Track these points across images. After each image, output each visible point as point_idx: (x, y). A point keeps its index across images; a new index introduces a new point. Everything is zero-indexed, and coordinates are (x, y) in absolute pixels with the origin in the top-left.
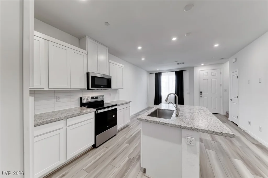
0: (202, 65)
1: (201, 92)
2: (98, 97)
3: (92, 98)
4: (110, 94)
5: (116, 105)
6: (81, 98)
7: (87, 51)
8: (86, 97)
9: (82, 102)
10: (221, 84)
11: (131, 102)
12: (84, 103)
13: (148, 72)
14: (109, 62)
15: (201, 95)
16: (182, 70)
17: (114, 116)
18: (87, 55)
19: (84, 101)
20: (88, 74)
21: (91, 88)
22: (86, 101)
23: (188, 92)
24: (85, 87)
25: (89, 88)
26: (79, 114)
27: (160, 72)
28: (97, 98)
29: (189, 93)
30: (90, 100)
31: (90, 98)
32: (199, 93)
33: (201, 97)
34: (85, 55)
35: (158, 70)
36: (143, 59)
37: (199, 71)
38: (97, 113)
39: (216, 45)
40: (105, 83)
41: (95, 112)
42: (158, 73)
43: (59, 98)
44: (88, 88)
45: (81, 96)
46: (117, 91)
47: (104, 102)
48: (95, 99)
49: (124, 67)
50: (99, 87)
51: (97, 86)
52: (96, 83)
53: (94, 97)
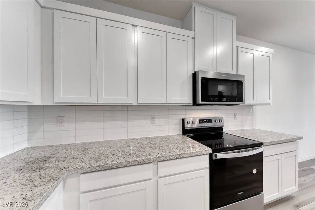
2: (211, 120)
3: (201, 121)
4: (235, 115)
5: (260, 145)
6: (183, 120)
7: (195, 31)
8: (191, 119)
9: (185, 127)
11: (302, 138)
12: (187, 130)
14: (238, 47)
17: (255, 171)
18: (193, 39)
19: (188, 126)
20: (195, 75)
21: (201, 102)
22: (192, 125)
24: (190, 101)
25: (197, 103)
26: (179, 156)
28: (209, 121)
30: (197, 125)
31: (198, 120)
34: (190, 40)
38: (214, 158)
41: (211, 155)
43: (153, 118)
44: (195, 103)
45: (184, 117)
46: (252, 109)
47: (223, 131)
48: (207, 123)
49: (273, 53)
50: (217, 99)
51: (212, 98)
52: (212, 92)
53: (204, 120)
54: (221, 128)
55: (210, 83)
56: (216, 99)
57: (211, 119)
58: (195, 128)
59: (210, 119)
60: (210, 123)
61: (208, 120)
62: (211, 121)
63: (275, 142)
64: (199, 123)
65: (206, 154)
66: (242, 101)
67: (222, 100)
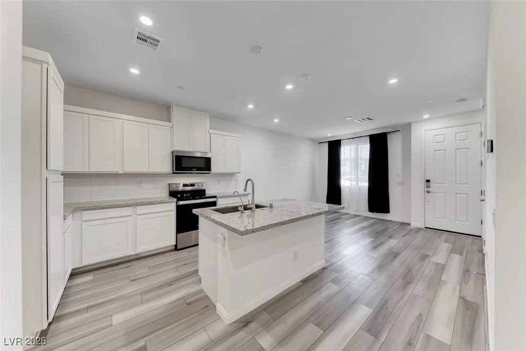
0: (426, 116)
1: (428, 181)
3: (185, 185)
7: (173, 123)
10: (482, 162)
14: (210, 134)
15: (428, 187)
16: (385, 132)
18: (172, 128)
19: (173, 189)
22: (176, 188)
23: (400, 180)
27: (337, 139)
28: (192, 185)
29: (402, 183)
30: (181, 188)
32: (423, 183)
33: (428, 192)
34: (169, 129)
35: (330, 135)
36: (276, 120)
37: (423, 131)
39: (393, 81)
40: (203, 165)
42: (334, 141)
43: (141, 183)
45: (171, 182)
46: (234, 177)
48: (191, 187)
49: (242, 137)
52: (184, 165)
53: (188, 184)
54: (204, 191)
55: (183, 159)
56: (188, 169)
58: (180, 190)
62: (195, 185)
64: (183, 186)
65: (173, 202)
66: (210, 171)
67: (193, 169)
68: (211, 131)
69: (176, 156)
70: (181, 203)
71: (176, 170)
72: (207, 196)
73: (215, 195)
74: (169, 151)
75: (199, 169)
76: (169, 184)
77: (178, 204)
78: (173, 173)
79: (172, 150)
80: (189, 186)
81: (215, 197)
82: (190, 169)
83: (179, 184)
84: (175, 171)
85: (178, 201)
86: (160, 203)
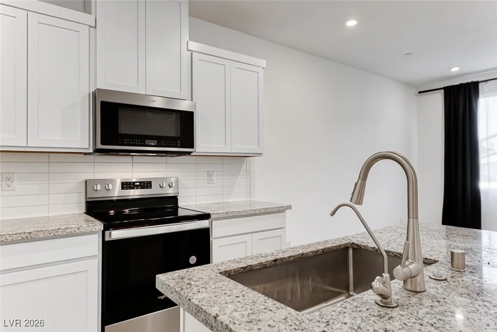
3: (126, 185)
4: (210, 175)
6: (86, 184)
7: (96, 14)
9: (88, 196)
11: (289, 207)
13: (408, 85)
14: (192, 52)
17: (193, 260)
18: (92, 29)
19: (96, 195)
22: (105, 194)
28: (146, 185)
30: (117, 193)
31: (119, 184)
34: (85, 31)
40: (171, 129)
41: (103, 234)
43: (9, 179)
45: (90, 176)
46: (244, 165)
47: (178, 204)
48: (141, 188)
49: (265, 66)
50: (138, 142)
51: (127, 139)
52: (125, 128)
53: (134, 183)
54: (174, 199)
55: (122, 114)
56: (135, 142)
57: (151, 182)
58: (115, 198)
59: (147, 182)
60: (148, 188)
61: (144, 182)
62: (151, 186)
63: (235, 213)
64: (123, 188)
65: (92, 233)
66: (192, 147)
67: (147, 142)
68: (193, 45)
69: (103, 103)
70: (117, 234)
71: (102, 143)
72: (181, 213)
73: (207, 211)
74: (85, 90)
75: (162, 141)
76: (86, 182)
77: (107, 239)
78: (97, 151)
79: (92, 90)
80: (137, 187)
81: (206, 216)
82: (141, 140)
83: (112, 181)
84: (100, 146)
85: (106, 228)
86: (54, 236)
